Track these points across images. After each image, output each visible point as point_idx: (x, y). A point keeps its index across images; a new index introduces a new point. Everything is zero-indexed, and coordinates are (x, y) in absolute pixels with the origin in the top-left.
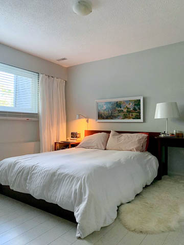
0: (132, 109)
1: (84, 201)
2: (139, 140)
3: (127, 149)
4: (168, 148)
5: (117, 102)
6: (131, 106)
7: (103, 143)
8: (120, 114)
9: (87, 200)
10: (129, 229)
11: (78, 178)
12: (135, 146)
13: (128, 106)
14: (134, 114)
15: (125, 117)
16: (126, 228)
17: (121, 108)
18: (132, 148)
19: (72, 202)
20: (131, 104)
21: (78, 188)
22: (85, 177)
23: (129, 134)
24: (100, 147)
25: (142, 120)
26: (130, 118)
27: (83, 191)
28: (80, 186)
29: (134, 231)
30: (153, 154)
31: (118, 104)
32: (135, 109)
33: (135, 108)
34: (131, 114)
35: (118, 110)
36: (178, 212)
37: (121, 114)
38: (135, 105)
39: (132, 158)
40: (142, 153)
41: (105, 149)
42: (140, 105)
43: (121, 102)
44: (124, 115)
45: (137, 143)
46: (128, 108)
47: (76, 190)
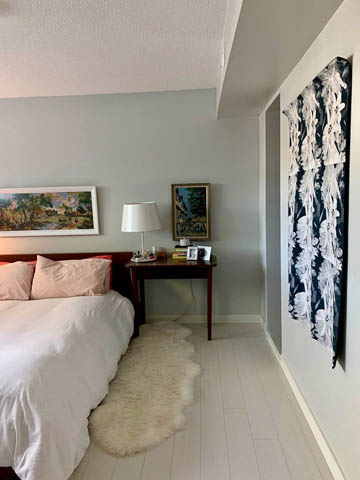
0: (75, 210)
1: (34, 441)
2: (98, 273)
3: (77, 292)
4: (145, 281)
5: (43, 195)
6: (73, 204)
7: (23, 287)
8: (50, 220)
9: (39, 437)
10: (117, 455)
11: (9, 398)
12: (92, 286)
13: (67, 204)
14: (81, 219)
15: (62, 225)
16: (112, 454)
17: (51, 206)
18: (86, 290)
19: (6, 450)
20: (73, 200)
21: (14, 418)
22: (25, 393)
23: (75, 262)
24: (17, 296)
25: (96, 230)
26: (72, 227)
27: (27, 421)
28: (17, 413)
29: (126, 455)
30: (124, 293)
31: (46, 200)
32: (81, 210)
33: (80, 207)
34: (73, 219)
35: (47, 212)
36: (179, 394)
37: (54, 219)
38: (81, 201)
39: (93, 313)
40: (105, 296)
41: (30, 299)
42: (90, 202)
43: (51, 194)
44: (60, 221)
45: (94, 278)
46: (67, 208)
47: (10, 424)
